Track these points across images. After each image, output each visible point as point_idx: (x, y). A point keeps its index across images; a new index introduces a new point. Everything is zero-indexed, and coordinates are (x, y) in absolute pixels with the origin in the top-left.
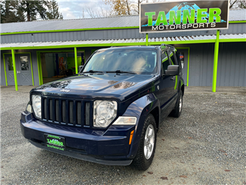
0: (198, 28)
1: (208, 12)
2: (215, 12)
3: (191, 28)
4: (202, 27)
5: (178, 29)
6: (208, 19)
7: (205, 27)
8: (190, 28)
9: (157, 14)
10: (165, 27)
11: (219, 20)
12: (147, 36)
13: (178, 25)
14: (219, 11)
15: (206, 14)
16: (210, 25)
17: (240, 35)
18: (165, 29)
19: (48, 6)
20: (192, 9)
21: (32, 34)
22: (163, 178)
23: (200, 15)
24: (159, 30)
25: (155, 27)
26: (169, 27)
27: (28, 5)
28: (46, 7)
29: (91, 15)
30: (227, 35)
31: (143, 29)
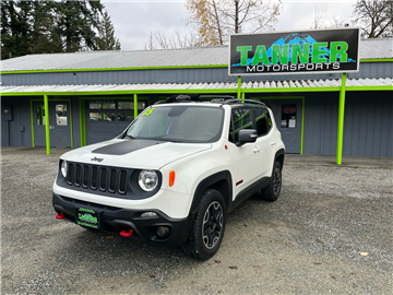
0: (314, 70)
1: (329, 47)
2: (339, 48)
3: (304, 70)
4: (319, 69)
5: (285, 70)
6: (328, 57)
7: (325, 68)
8: (302, 70)
9: (254, 48)
10: (266, 68)
11: (345, 58)
12: (239, 80)
13: (285, 65)
14: (345, 45)
15: (326, 50)
16: (331, 66)
17: (381, 79)
18: (266, 71)
19: (98, 28)
20: (305, 43)
21: (75, 73)
22: (232, 268)
23: (316, 52)
24: (256, 72)
25: (251, 67)
26: (271, 68)
27: (67, 25)
28: (95, 30)
29: (162, 44)
30: (360, 80)
31: (233, 70)
